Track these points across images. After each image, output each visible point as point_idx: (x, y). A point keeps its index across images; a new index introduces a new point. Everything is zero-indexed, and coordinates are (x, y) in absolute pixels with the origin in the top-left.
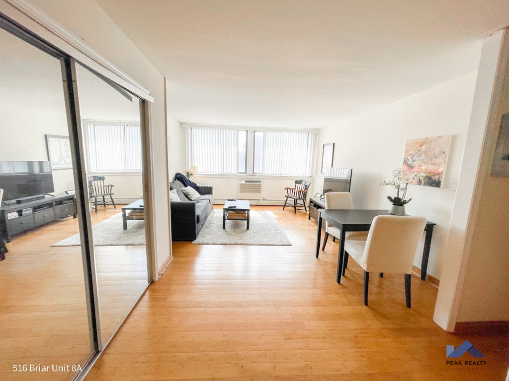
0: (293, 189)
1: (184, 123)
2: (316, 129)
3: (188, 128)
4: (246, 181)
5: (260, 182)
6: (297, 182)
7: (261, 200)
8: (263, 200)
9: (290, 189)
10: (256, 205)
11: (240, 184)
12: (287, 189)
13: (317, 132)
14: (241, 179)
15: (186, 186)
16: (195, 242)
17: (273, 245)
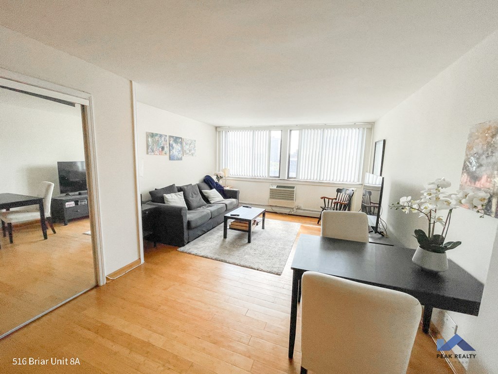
0: (332, 199)
1: (219, 127)
2: (369, 123)
3: (222, 132)
4: (277, 187)
5: (293, 187)
6: (339, 191)
7: (295, 209)
8: (297, 209)
9: (329, 199)
10: (289, 214)
11: (271, 189)
12: (324, 198)
13: (370, 127)
14: (272, 184)
15: (211, 188)
16: (181, 249)
17: (258, 270)
